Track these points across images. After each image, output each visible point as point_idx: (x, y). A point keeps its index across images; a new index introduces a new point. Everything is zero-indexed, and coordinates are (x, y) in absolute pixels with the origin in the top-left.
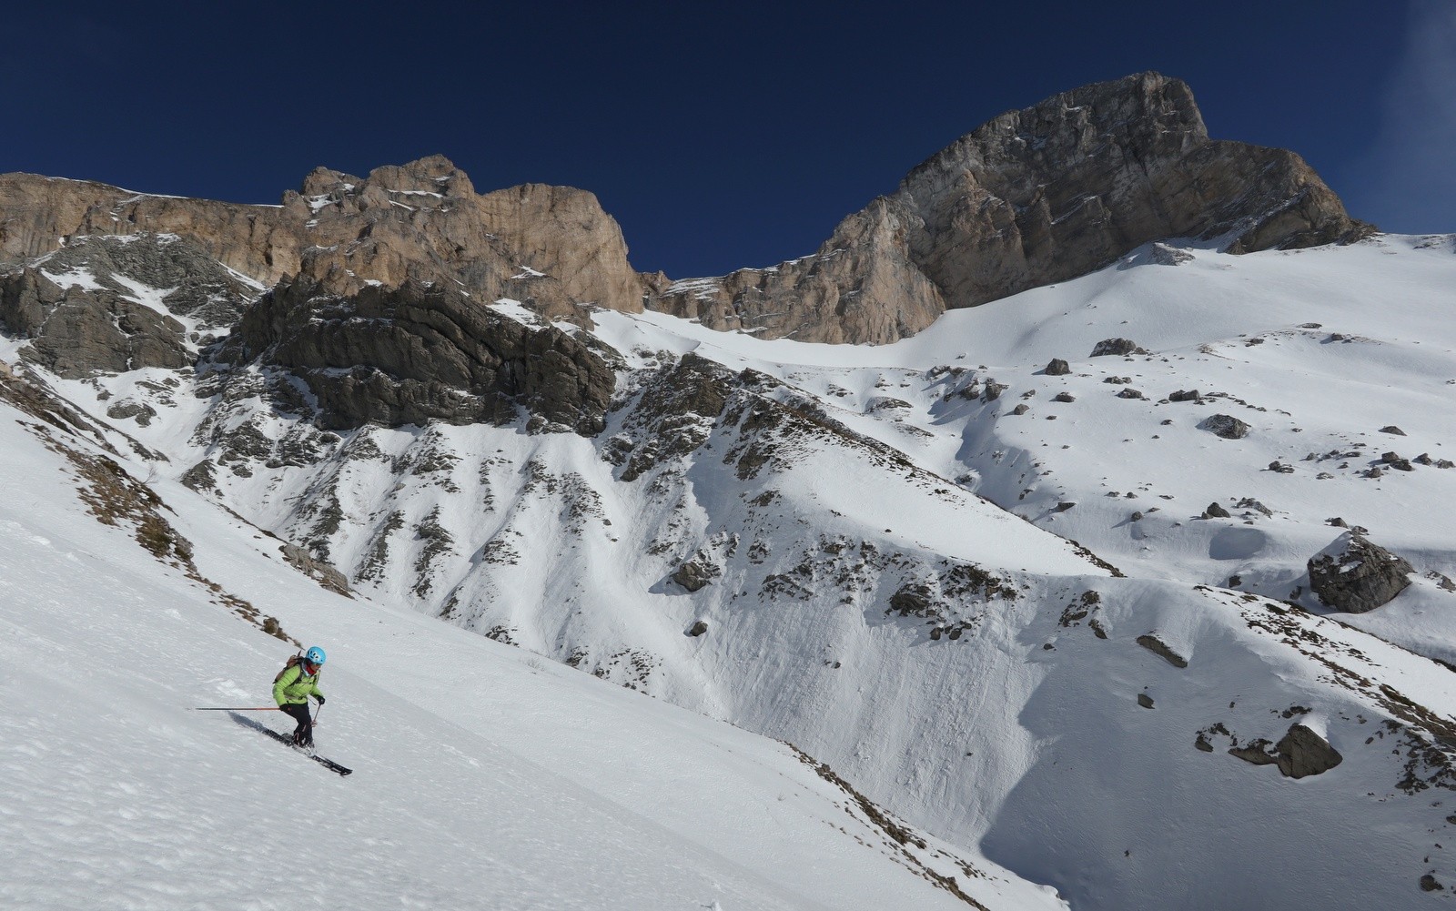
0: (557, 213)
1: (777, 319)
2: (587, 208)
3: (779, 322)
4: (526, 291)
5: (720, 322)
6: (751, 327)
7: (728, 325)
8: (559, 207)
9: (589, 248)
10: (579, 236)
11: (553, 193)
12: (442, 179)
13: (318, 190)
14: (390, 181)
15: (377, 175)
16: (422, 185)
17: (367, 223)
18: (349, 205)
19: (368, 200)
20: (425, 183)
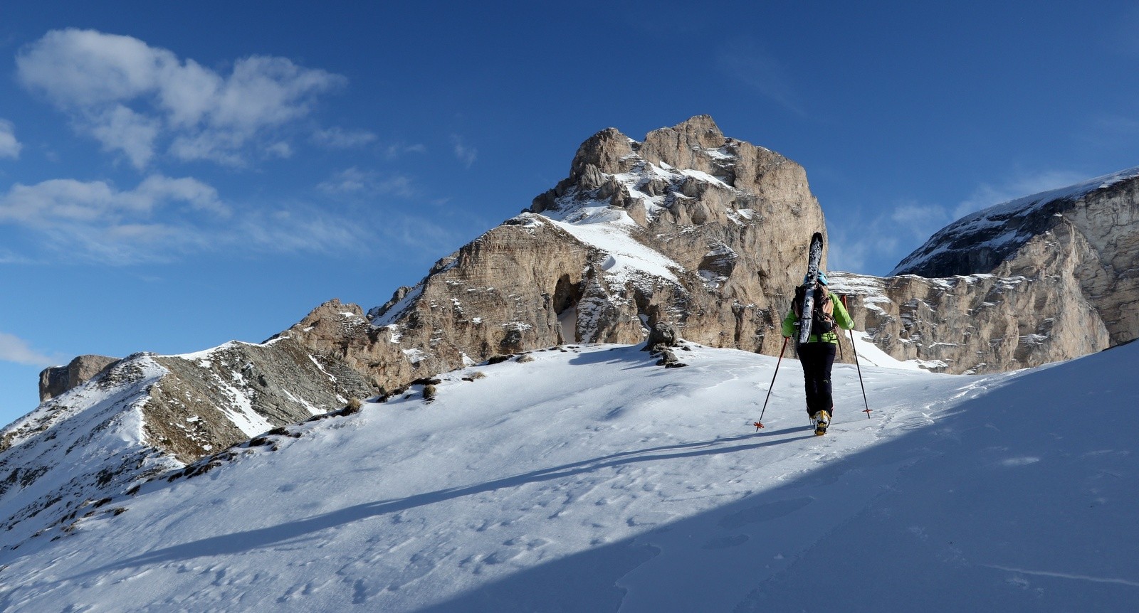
0: (765, 186)
1: (952, 350)
2: (796, 186)
3: (953, 355)
5: (897, 347)
6: (927, 359)
7: (905, 352)
8: (767, 179)
9: (797, 243)
10: (789, 224)
11: (758, 157)
12: (717, 154)
13: (615, 165)
14: (671, 154)
15: (655, 142)
16: (699, 162)
17: (712, 248)
18: (683, 214)
19: (707, 211)
20: (702, 160)
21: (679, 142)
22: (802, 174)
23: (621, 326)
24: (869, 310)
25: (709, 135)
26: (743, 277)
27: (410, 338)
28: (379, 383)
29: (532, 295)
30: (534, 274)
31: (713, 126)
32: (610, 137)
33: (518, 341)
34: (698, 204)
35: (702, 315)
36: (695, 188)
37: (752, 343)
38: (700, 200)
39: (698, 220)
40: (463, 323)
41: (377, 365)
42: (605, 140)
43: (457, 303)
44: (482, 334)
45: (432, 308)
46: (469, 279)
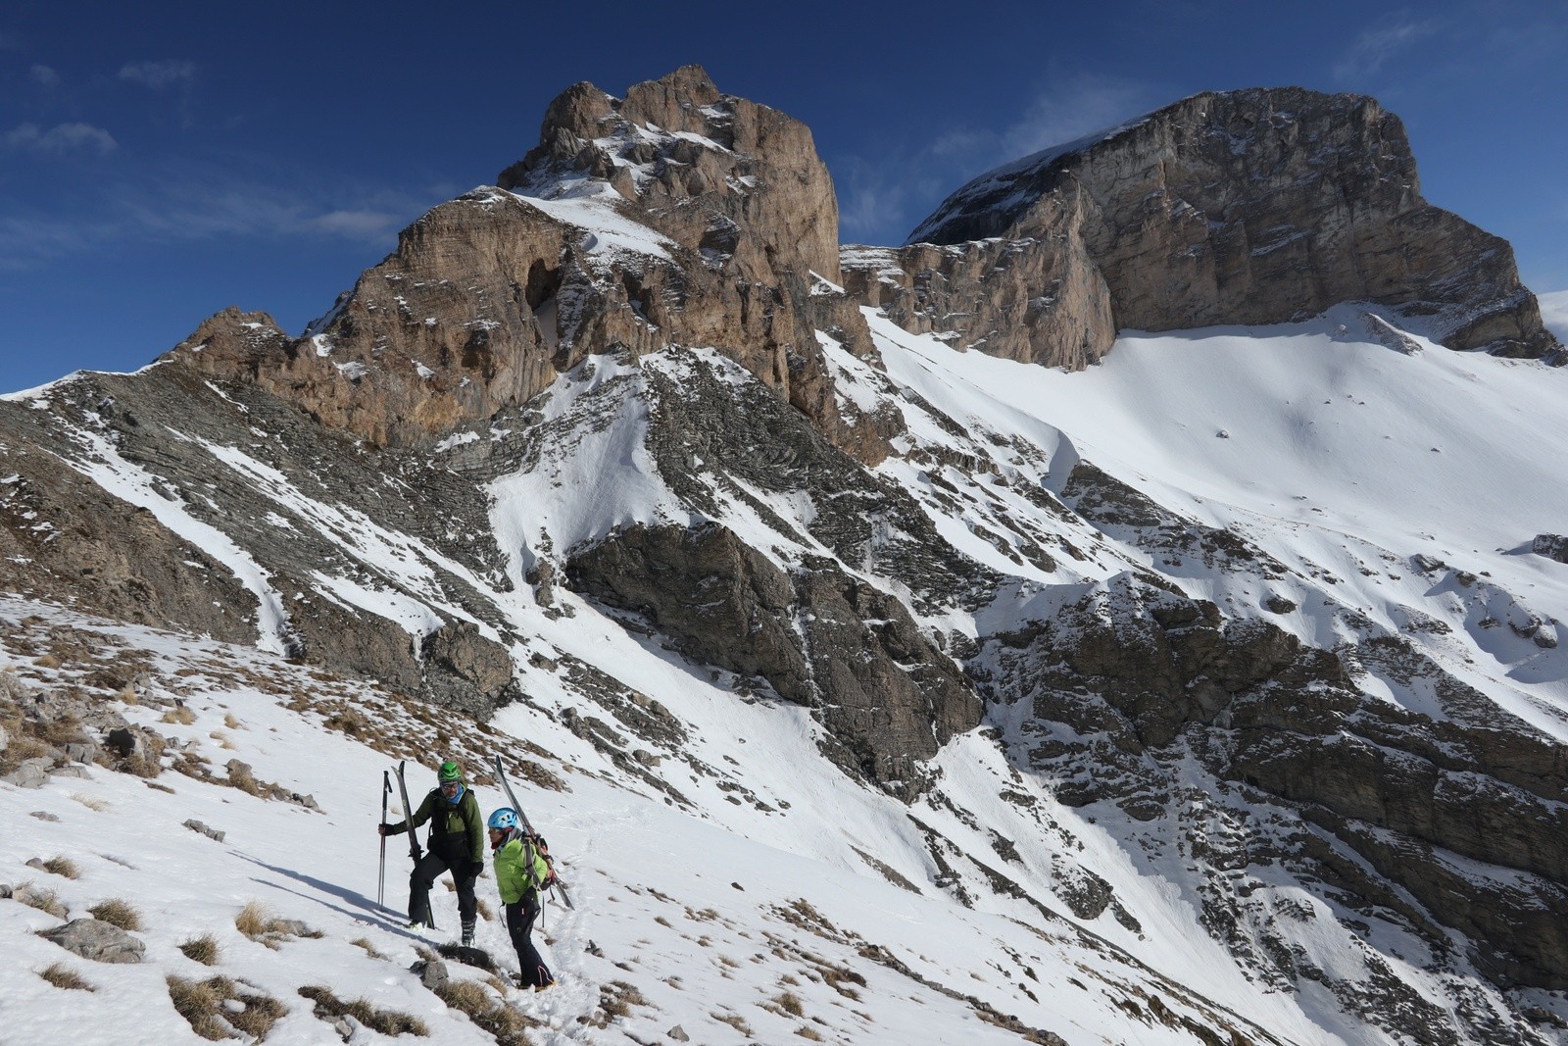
0: (768, 151)
1: (964, 320)
2: (802, 149)
3: (965, 325)
4: (829, 316)
5: (912, 320)
6: (941, 331)
7: (920, 326)
8: (770, 142)
9: (807, 214)
10: (797, 194)
11: (759, 116)
12: (711, 112)
13: (593, 128)
14: (659, 113)
15: (638, 99)
16: (692, 122)
17: (712, 222)
18: (677, 184)
19: (703, 178)
20: (695, 119)
21: (667, 98)
22: (808, 136)
23: (609, 315)
24: (883, 283)
25: (701, 89)
26: (748, 254)
27: (345, 349)
28: (309, 409)
29: (498, 286)
30: (498, 260)
31: (704, 77)
32: (585, 94)
33: (485, 343)
34: (693, 171)
35: (702, 296)
36: (688, 152)
37: (761, 324)
38: (695, 166)
39: (694, 190)
40: (413, 326)
41: (303, 386)
42: (578, 98)
43: (402, 302)
44: (439, 338)
45: (370, 311)
46: (415, 271)
